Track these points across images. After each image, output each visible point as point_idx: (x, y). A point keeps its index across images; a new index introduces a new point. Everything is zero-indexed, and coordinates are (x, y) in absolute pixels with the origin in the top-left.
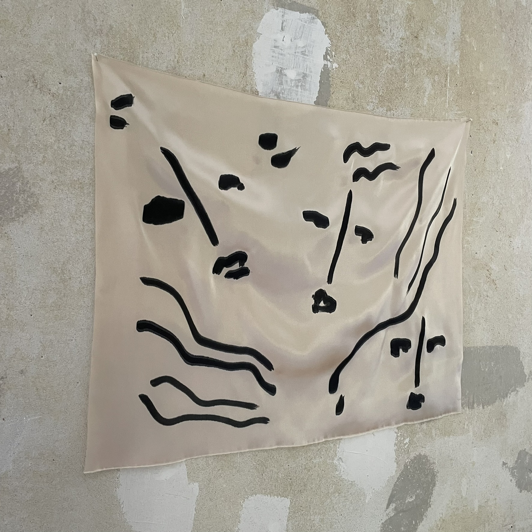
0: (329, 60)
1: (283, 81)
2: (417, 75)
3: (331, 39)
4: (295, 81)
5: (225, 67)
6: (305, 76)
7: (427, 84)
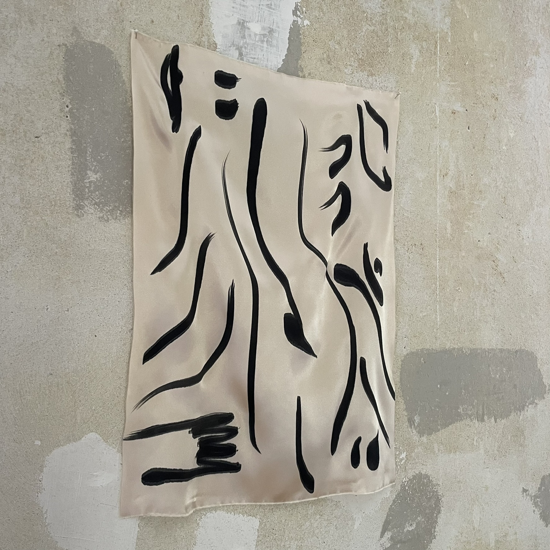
0: (299, 17)
1: (246, 34)
2: (402, 40)
4: (259, 36)
5: (177, 15)
6: (271, 31)
7: (414, 51)
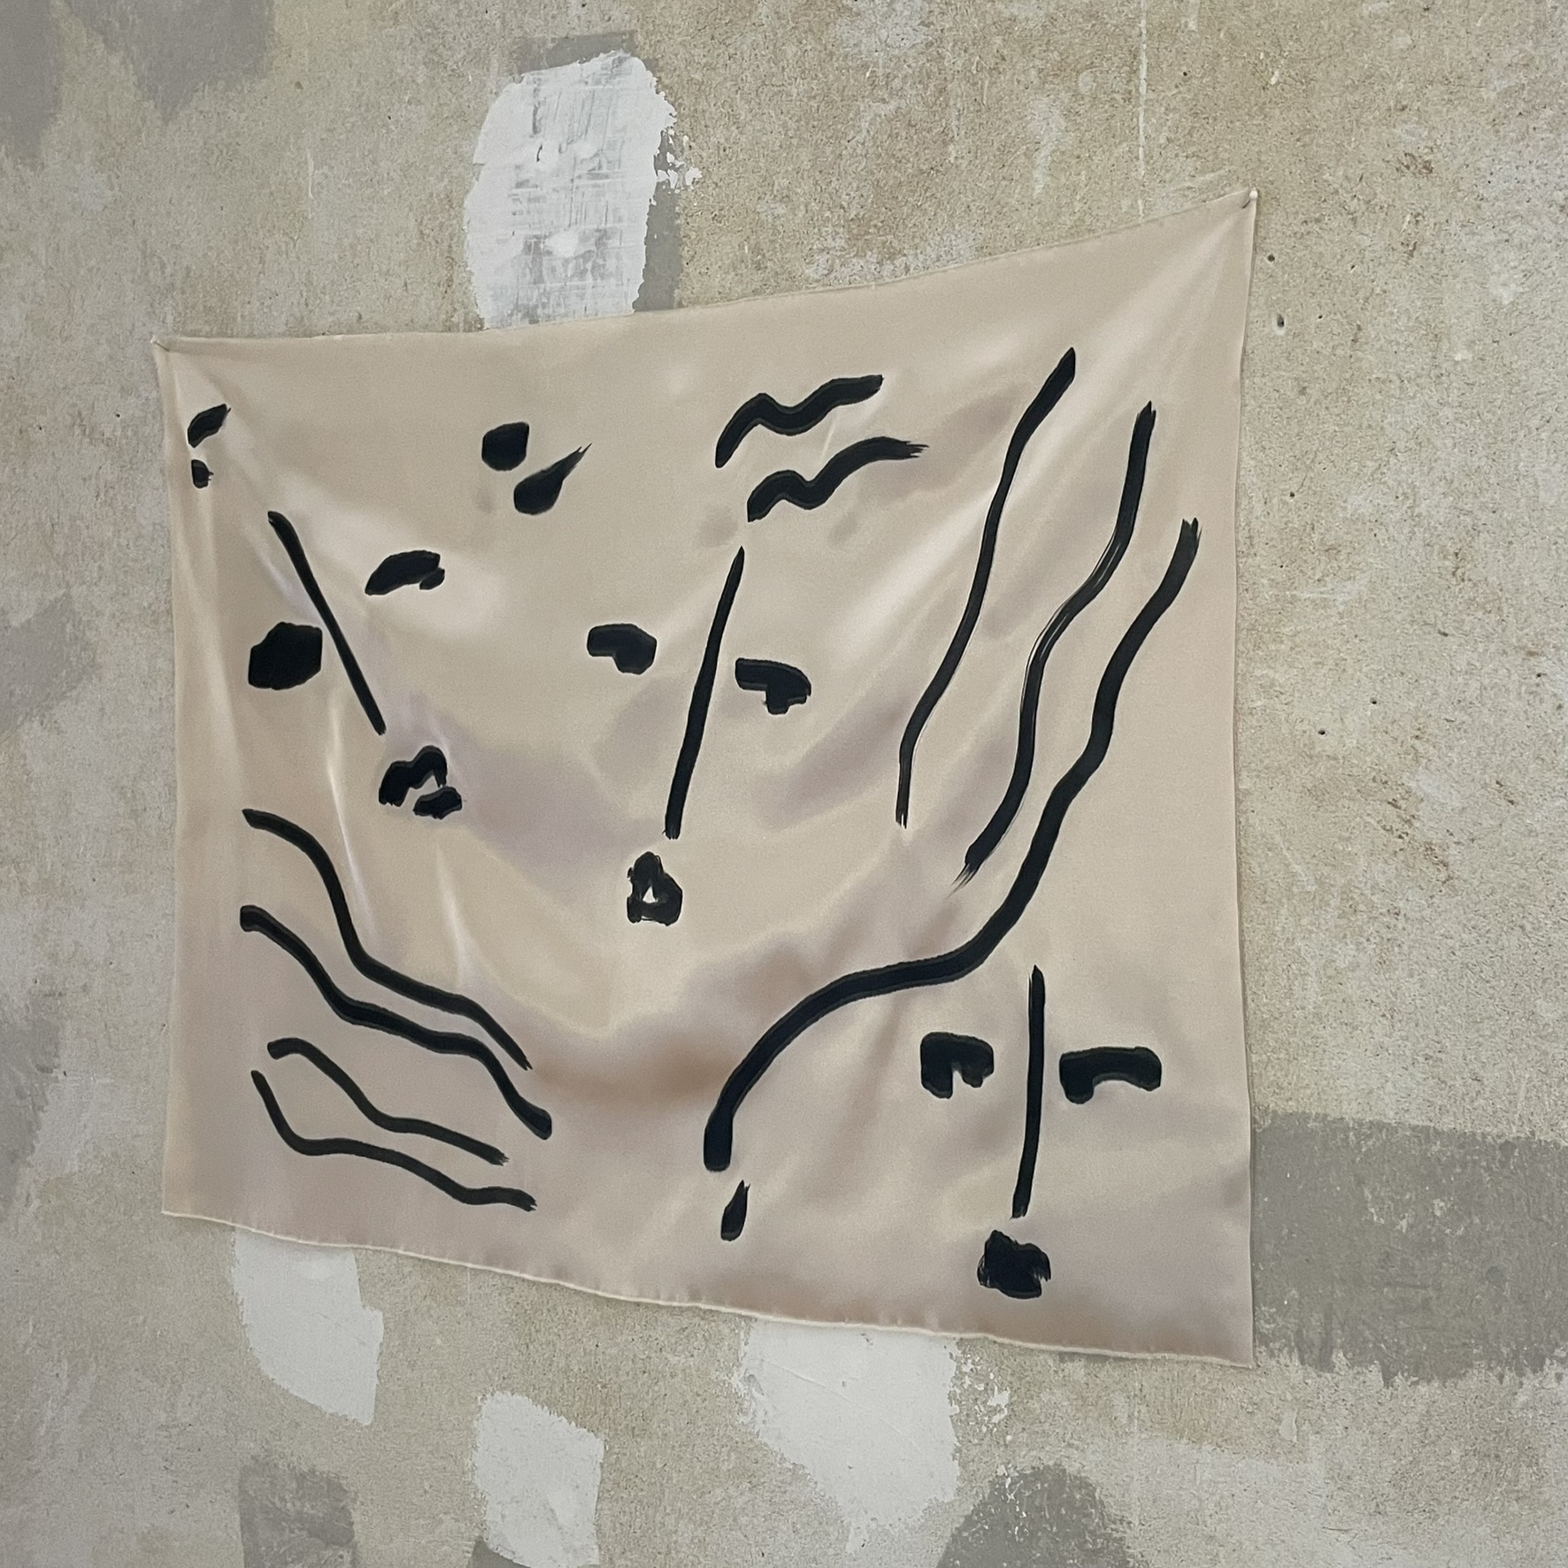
0: (673, 167)
1: (544, 270)
2: (999, 101)
3: (676, 100)
4: (574, 261)
6: (602, 236)
7: (1045, 119)
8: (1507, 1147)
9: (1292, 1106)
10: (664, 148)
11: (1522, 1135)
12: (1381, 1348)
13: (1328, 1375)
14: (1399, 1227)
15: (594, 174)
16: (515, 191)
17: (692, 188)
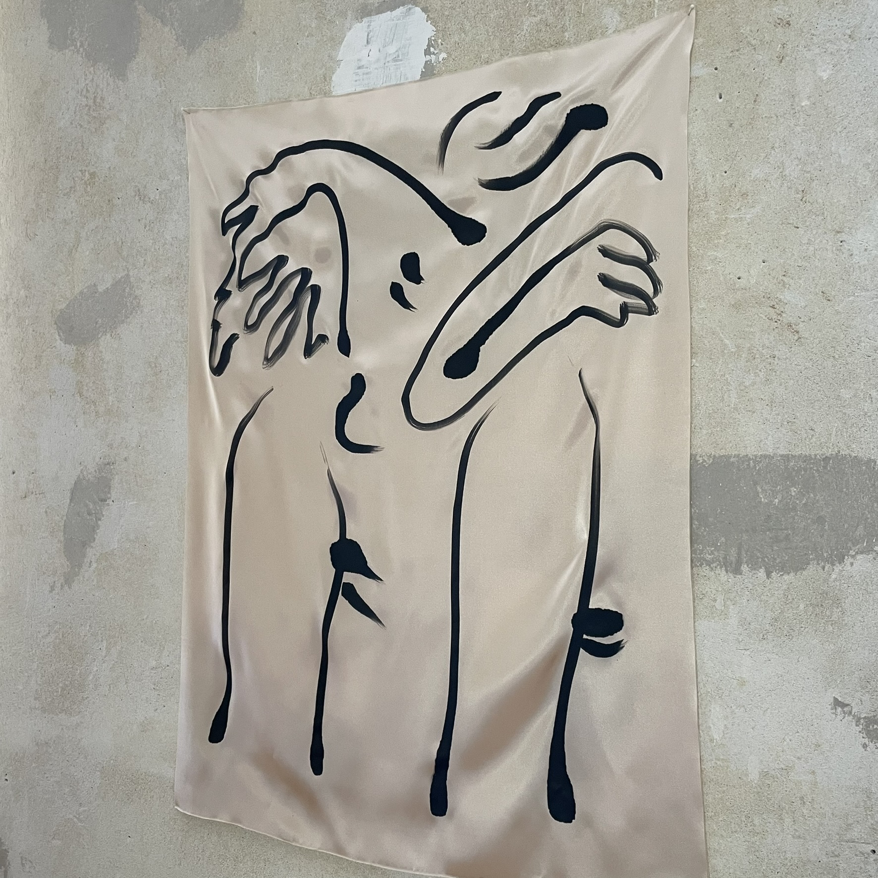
3: (436, 24)
8: (826, 459)
9: (723, 452)
10: (429, 46)
11: (833, 453)
12: (765, 561)
13: (740, 576)
14: (774, 503)
15: (395, 60)
16: (357, 71)
17: (442, 62)
